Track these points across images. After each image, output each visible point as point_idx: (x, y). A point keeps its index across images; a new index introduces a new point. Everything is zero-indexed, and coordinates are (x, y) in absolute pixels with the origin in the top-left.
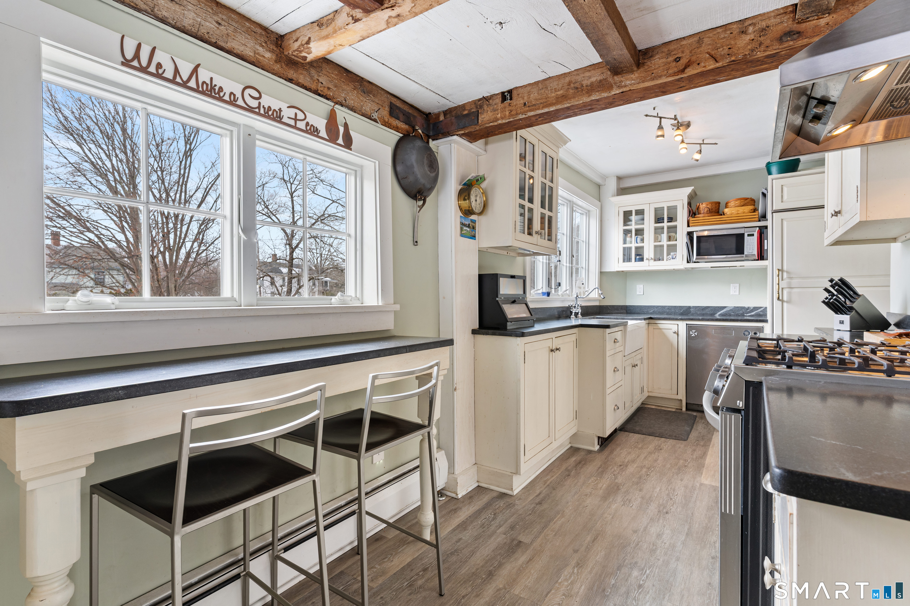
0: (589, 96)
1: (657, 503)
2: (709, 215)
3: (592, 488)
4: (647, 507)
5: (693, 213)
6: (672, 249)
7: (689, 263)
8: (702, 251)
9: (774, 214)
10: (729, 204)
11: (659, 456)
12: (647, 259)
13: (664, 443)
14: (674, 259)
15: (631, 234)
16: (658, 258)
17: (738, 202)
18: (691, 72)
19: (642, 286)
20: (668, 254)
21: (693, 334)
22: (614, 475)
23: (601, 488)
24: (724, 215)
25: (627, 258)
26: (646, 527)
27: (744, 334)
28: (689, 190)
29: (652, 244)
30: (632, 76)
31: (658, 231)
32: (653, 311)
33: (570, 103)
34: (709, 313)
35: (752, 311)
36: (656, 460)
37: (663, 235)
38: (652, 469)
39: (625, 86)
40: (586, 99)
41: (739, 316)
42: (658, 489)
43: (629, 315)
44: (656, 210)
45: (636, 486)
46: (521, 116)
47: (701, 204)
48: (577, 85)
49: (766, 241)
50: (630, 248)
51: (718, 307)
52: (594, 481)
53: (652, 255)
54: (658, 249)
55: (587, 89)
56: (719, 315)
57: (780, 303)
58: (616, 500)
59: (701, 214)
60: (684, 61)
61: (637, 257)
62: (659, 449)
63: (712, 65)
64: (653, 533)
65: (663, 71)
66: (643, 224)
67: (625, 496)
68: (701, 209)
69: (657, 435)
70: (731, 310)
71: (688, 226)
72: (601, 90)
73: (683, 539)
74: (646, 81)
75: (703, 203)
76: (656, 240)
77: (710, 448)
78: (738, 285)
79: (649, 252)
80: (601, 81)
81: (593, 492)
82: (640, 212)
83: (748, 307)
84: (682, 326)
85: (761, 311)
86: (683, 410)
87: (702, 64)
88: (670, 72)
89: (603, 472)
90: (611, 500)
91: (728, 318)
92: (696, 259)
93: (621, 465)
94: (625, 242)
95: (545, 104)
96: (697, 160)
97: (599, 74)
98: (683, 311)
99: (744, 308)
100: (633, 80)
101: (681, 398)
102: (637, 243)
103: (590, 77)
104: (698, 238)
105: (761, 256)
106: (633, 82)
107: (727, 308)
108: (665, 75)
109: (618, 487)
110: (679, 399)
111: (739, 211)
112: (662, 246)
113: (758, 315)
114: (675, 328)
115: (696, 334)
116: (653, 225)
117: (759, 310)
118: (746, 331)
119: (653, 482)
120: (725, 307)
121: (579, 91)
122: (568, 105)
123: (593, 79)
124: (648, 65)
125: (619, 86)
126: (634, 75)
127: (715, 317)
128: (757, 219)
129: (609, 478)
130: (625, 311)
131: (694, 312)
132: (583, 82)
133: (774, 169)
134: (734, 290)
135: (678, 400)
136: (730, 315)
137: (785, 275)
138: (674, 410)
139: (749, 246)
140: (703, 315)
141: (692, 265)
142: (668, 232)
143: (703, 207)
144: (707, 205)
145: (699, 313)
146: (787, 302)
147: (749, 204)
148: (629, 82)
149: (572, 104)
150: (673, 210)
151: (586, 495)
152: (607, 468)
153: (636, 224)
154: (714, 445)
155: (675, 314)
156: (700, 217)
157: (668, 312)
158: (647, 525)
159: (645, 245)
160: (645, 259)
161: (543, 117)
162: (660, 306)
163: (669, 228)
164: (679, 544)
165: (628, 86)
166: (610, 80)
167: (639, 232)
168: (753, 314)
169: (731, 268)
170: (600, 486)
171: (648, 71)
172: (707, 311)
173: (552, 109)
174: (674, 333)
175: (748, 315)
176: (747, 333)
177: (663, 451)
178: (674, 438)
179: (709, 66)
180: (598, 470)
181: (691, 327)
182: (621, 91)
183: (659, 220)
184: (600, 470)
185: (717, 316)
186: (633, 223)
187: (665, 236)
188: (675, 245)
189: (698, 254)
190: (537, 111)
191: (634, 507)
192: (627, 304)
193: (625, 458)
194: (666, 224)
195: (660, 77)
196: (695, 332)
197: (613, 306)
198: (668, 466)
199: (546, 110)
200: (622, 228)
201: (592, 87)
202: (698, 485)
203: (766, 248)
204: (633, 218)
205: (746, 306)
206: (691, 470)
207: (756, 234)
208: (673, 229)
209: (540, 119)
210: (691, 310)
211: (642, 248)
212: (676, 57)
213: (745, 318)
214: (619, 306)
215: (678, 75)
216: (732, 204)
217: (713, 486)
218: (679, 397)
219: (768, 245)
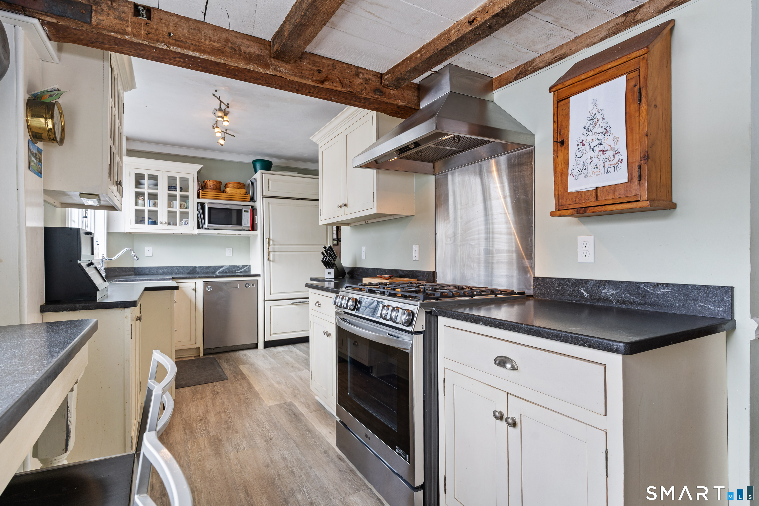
0: (247, 64)
1: (258, 435)
2: (216, 191)
3: (198, 452)
4: (255, 443)
5: (202, 187)
6: (184, 215)
7: (200, 229)
8: (212, 220)
9: (264, 198)
10: (229, 185)
11: (222, 399)
12: (161, 223)
13: (214, 387)
14: (186, 224)
15: (144, 197)
16: (172, 222)
17: (235, 185)
18: (327, 85)
19: (151, 248)
20: (181, 220)
21: (209, 289)
22: (204, 430)
23: (205, 447)
24: (226, 193)
25: (140, 220)
26: (270, 458)
27: (246, 286)
28: (199, 167)
29: (166, 209)
30: (286, 66)
31: (172, 198)
32: (163, 272)
33: (225, 60)
34: (211, 271)
35: (241, 269)
36: (223, 403)
37: (175, 202)
38: (228, 411)
39: (280, 72)
40: (242, 65)
41: (233, 273)
42: (248, 425)
43: (137, 276)
44: (169, 178)
45: (230, 431)
46: (160, 46)
47: (208, 181)
48: (235, 46)
49: (256, 217)
50: (143, 211)
51: (218, 266)
52: (193, 444)
53: (166, 220)
54: (172, 215)
55: (246, 57)
56: (219, 273)
57: (269, 262)
58: (228, 450)
59: (208, 189)
60: (323, 75)
61: (150, 220)
62: (215, 394)
63: (339, 88)
64: (279, 459)
65: (310, 75)
66: (157, 189)
67: (231, 443)
68: (208, 185)
69: (203, 382)
70: (227, 268)
71: (198, 197)
72: (259, 64)
73: (299, 451)
74: (297, 76)
75: (211, 181)
76: (170, 205)
77: (249, 379)
78: (231, 249)
79: (162, 216)
80: (258, 55)
81: (203, 454)
82: (153, 178)
83: (239, 266)
84: (199, 283)
85: (247, 269)
86: (201, 356)
87: (335, 84)
88: (314, 78)
89: (191, 432)
90: (224, 453)
91: (225, 275)
92: (208, 226)
93: (201, 420)
94: (136, 204)
95: (198, 48)
96: (222, 145)
97: (257, 48)
98: (190, 270)
99: (235, 266)
100: (286, 69)
101: (199, 346)
102: (150, 206)
103: (248, 46)
104: (210, 209)
105: (253, 227)
106: (287, 71)
107: (224, 267)
108: (311, 79)
109: (218, 439)
110: (198, 347)
111: (237, 191)
112: (176, 212)
113: (245, 271)
114: (193, 286)
115: (211, 289)
116: (166, 192)
117: (246, 268)
118: (247, 284)
119: (238, 421)
120: (223, 266)
121: (237, 54)
122: (222, 61)
123: (252, 50)
124: (298, 64)
125: (275, 69)
126: (288, 66)
127: (215, 274)
128: (249, 200)
129: (202, 435)
130: (133, 273)
131: (199, 271)
132: (242, 48)
133: (258, 166)
134: (228, 252)
135: (195, 348)
136: (227, 273)
137: (271, 242)
138: (193, 358)
139: (245, 220)
140: (207, 273)
141: (202, 231)
142: (180, 200)
143: (210, 183)
144: (213, 182)
145: (203, 271)
146: (273, 261)
147: (242, 188)
148: (284, 70)
149: (227, 63)
150: (184, 181)
151: (200, 460)
152: (192, 428)
153: (149, 188)
154: (248, 376)
155: (183, 273)
156: (208, 191)
157: (177, 272)
158: (269, 456)
159: (159, 208)
160: (159, 222)
161: (184, 59)
162: (170, 267)
163: (181, 196)
164: (300, 456)
165: (282, 72)
166: (268, 60)
167: (153, 196)
168: (242, 270)
169: (227, 235)
170: (202, 445)
171: (299, 69)
172: (209, 270)
173: (203, 56)
174: (193, 290)
175: (238, 272)
176: (247, 285)
177: (220, 394)
178: (218, 380)
179: (338, 88)
180: (186, 433)
181: (207, 283)
182: (274, 74)
183: (172, 188)
184: (188, 432)
185: (217, 273)
186: (146, 186)
187: (177, 204)
188: (187, 213)
189: (209, 222)
190: (186, 50)
191: (246, 448)
192: (134, 266)
193: (197, 412)
194: (178, 193)
195: (307, 78)
196: (210, 288)
197: (121, 268)
198: (236, 404)
199: (197, 54)
200: (134, 190)
201: (250, 57)
202: (268, 408)
203: (256, 222)
204: (146, 181)
205: (237, 264)
206: (253, 399)
207: (249, 211)
208: (185, 198)
209: (179, 59)
210: (197, 269)
211: (156, 212)
212: (319, 69)
213: (237, 274)
214: (128, 268)
215: (318, 83)
216: (231, 185)
217: (277, 405)
218: (197, 346)
219: (259, 220)
